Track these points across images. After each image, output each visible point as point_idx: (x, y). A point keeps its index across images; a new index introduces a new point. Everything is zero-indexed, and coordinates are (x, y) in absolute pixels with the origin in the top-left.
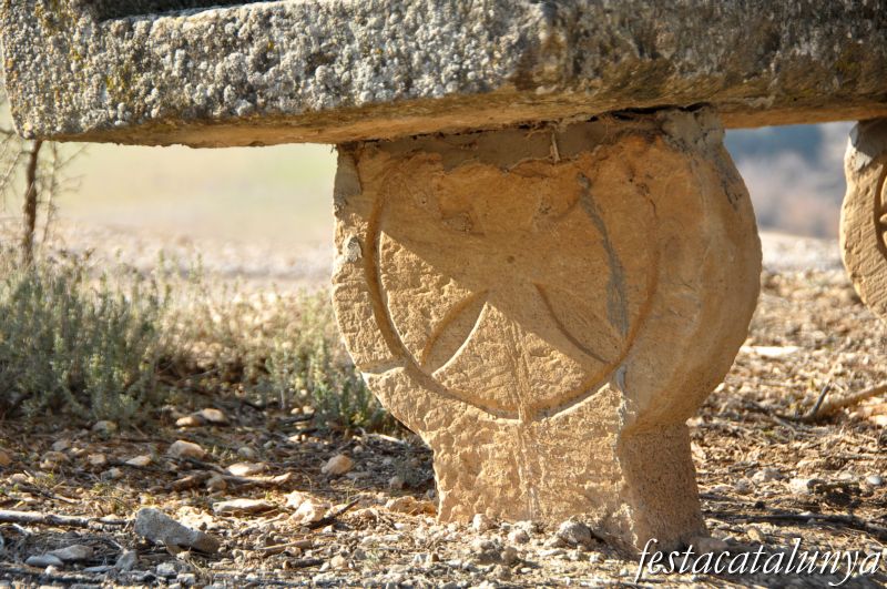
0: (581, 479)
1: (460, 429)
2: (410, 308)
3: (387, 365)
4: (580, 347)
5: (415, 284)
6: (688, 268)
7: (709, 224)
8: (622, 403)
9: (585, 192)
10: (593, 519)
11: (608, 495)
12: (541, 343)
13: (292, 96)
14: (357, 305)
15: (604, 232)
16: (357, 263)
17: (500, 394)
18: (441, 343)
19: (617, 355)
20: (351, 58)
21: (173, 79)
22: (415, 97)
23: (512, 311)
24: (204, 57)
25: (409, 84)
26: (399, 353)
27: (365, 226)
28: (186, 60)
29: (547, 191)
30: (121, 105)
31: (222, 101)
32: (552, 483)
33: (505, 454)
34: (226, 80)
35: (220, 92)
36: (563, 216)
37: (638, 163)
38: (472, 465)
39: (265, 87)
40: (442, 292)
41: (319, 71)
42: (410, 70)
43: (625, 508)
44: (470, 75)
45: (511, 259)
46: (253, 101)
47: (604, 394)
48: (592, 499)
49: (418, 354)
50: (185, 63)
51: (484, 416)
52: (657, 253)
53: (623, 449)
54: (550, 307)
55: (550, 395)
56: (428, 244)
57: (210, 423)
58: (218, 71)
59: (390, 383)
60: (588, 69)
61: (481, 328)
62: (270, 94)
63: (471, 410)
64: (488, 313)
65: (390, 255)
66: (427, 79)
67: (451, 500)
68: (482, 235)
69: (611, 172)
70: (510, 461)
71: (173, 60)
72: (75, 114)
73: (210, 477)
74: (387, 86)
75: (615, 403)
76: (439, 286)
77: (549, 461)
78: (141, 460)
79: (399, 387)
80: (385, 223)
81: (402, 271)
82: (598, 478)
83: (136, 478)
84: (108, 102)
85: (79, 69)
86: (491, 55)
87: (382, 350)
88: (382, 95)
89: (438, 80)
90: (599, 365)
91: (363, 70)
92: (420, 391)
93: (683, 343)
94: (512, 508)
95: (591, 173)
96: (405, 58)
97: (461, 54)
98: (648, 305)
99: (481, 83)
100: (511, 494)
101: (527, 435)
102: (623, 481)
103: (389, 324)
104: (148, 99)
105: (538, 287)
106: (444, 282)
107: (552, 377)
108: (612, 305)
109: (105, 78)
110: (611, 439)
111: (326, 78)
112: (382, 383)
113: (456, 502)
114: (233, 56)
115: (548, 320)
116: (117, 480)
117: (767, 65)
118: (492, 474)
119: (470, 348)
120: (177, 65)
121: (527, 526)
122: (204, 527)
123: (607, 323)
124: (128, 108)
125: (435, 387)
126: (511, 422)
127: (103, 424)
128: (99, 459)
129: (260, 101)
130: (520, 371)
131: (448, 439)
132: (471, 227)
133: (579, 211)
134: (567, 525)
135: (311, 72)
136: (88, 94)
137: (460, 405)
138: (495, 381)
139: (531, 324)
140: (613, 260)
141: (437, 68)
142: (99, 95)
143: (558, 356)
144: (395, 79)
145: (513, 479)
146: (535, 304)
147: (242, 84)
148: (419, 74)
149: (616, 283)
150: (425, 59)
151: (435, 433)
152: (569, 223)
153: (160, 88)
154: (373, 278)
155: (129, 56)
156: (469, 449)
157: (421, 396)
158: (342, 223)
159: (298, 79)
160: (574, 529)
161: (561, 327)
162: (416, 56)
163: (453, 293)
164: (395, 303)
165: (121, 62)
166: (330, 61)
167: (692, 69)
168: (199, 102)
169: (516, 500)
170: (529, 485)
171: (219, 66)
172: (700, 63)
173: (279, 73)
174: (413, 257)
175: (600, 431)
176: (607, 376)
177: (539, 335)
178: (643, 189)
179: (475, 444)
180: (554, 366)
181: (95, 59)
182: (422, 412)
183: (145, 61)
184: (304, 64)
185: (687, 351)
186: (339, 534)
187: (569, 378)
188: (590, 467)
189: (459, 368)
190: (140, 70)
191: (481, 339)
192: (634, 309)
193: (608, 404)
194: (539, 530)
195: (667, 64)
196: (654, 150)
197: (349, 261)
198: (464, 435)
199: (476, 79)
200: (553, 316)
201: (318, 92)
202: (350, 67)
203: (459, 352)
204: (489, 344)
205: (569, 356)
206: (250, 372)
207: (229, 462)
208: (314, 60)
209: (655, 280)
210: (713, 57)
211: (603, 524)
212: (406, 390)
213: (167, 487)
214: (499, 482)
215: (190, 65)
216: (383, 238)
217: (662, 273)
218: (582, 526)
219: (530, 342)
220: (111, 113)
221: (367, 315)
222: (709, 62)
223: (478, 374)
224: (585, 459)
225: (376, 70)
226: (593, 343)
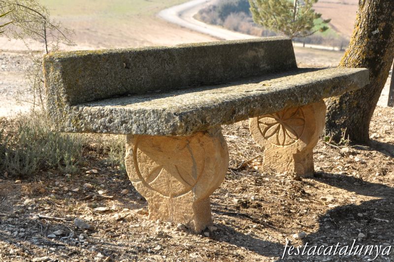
0: (183, 213)
1: (155, 198)
2: (144, 167)
3: (138, 180)
4: (185, 182)
5: (146, 162)
6: (211, 165)
7: (217, 154)
8: (194, 196)
9: (188, 144)
10: (185, 223)
11: (189, 217)
12: (176, 179)
13: (117, 130)
14: (131, 165)
15: (192, 154)
16: (131, 155)
17: (165, 190)
18: (151, 176)
19: (194, 184)
20: (132, 123)
21: (88, 122)
22: (147, 134)
23: (169, 171)
24: (96, 118)
25: (146, 131)
26: (141, 178)
27: (134, 146)
28: (92, 118)
29: (179, 143)
30: (75, 127)
31: (100, 129)
32: (176, 213)
33: (165, 205)
34: (101, 124)
35: (99, 127)
36: (182, 149)
37: (201, 139)
38: (157, 207)
39: (110, 127)
40: (152, 164)
41: (124, 125)
42: (146, 128)
43: (194, 220)
44: (161, 131)
45: (169, 158)
46: (107, 130)
47: (190, 193)
48: (186, 218)
49: (145, 179)
50: (91, 119)
51: (161, 195)
52: (204, 161)
53: (194, 207)
54: (178, 171)
55: (177, 192)
56: (149, 152)
57: (94, 173)
58: (99, 122)
59: (138, 185)
60: (189, 130)
61: (161, 174)
62: (112, 129)
63: (158, 193)
64: (163, 171)
65: (139, 154)
66: (150, 130)
67: (152, 215)
68: (162, 152)
69: (194, 140)
70: (167, 207)
71: (88, 118)
72: (63, 127)
73: (93, 195)
74: (140, 131)
75: (192, 195)
76: (151, 163)
77: (176, 207)
78: (77, 190)
79: (140, 186)
80: (139, 146)
81: (143, 158)
82: (187, 213)
83: (75, 195)
84: (72, 126)
85: (65, 117)
86: (166, 127)
87: (137, 177)
88: (139, 133)
89: (153, 131)
90: (189, 186)
91: (135, 126)
92: (146, 187)
93: (210, 183)
94: (166, 217)
95: (189, 140)
96: (145, 125)
97: (159, 126)
98: (202, 173)
99: (163, 133)
100: (166, 214)
101: (171, 201)
102: (193, 214)
103: (139, 170)
104: (82, 126)
105: (176, 166)
106: (152, 162)
107: (178, 188)
108: (193, 172)
109: (71, 120)
110: (191, 204)
111: (126, 127)
112: (136, 185)
113: (153, 215)
114: (103, 119)
115: (177, 174)
116: (71, 196)
117: (232, 118)
118: (162, 209)
119: (158, 179)
120: (89, 119)
121: (170, 223)
122: (91, 220)
123: (192, 176)
124: (76, 128)
125: (149, 187)
126: (167, 197)
127: (68, 175)
128: (66, 189)
129: (109, 130)
130: (170, 185)
131: (152, 200)
132: (160, 150)
133: (186, 149)
134: (179, 225)
135: (122, 125)
136: (67, 123)
137: (155, 192)
138: (164, 187)
139: (173, 174)
140: (194, 161)
141: (153, 128)
142: (70, 124)
143: (179, 183)
144: (142, 129)
145: (167, 211)
146: (175, 170)
147: (105, 125)
148: (148, 129)
149: (194, 167)
150: (150, 126)
151: (149, 198)
152: (183, 151)
153: (85, 124)
154: (135, 159)
155: (77, 115)
156: (157, 203)
157: (146, 189)
158: (128, 145)
159: (119, 126)
160: (181, 226)
161: (180, 176)
162: (148, 125)
163: (155, 165)
164: (140, 166)
165: (75, 117)
166: (127, 123)
167: (214, 123)
168: (94, 129)
169: (168, 216)
170: (171, 213)
171: (99, 121)
172: (216, 122)
173: (114, 124)
174: (145, 155)
175: (188, 202)
176: (191, 189)
177: (175, 177)
178: (202, 145)
179: (158, 202)
180: (178, 185)
181: (69, 115)
182: (146, 192)
183: (81, 117)
184: (120, 123)
185: (210, 185)
186: (124, 224)
187: (182, 189)
188: (186, 210)
189: (155, 183)
190: (80, 119)
191: (161, 177)
192: (198, 174)
193: (191, 196)
194: (173, 226)
195: (209, 124)
196: (205, 136)
197: (130, 154)
198: (156, 199)
199: (162, 132)
200: (179, 173)
201: (123, 130)
202: (131, 125)
203: (155, 179)
204: (163, 178)
205: (182, 183)
206: (105, 151)
207: (98, 190)
208: (123, 122)
209: (204, 167)
210: (219, 119)
211: (188, 224)
212: (142, 187)
213: (83, 198)
214: (164, 211)
215: (92, 119)
216: (138, 150)
217: (205, 165)
218: (183, 225)
219: (173, 179)
220: (72, 129)
221: (133, 168)
222: (219, 120)
223: (160, 185)
224: (185, 208)
225: (138, 127)
226: (188, 181)
